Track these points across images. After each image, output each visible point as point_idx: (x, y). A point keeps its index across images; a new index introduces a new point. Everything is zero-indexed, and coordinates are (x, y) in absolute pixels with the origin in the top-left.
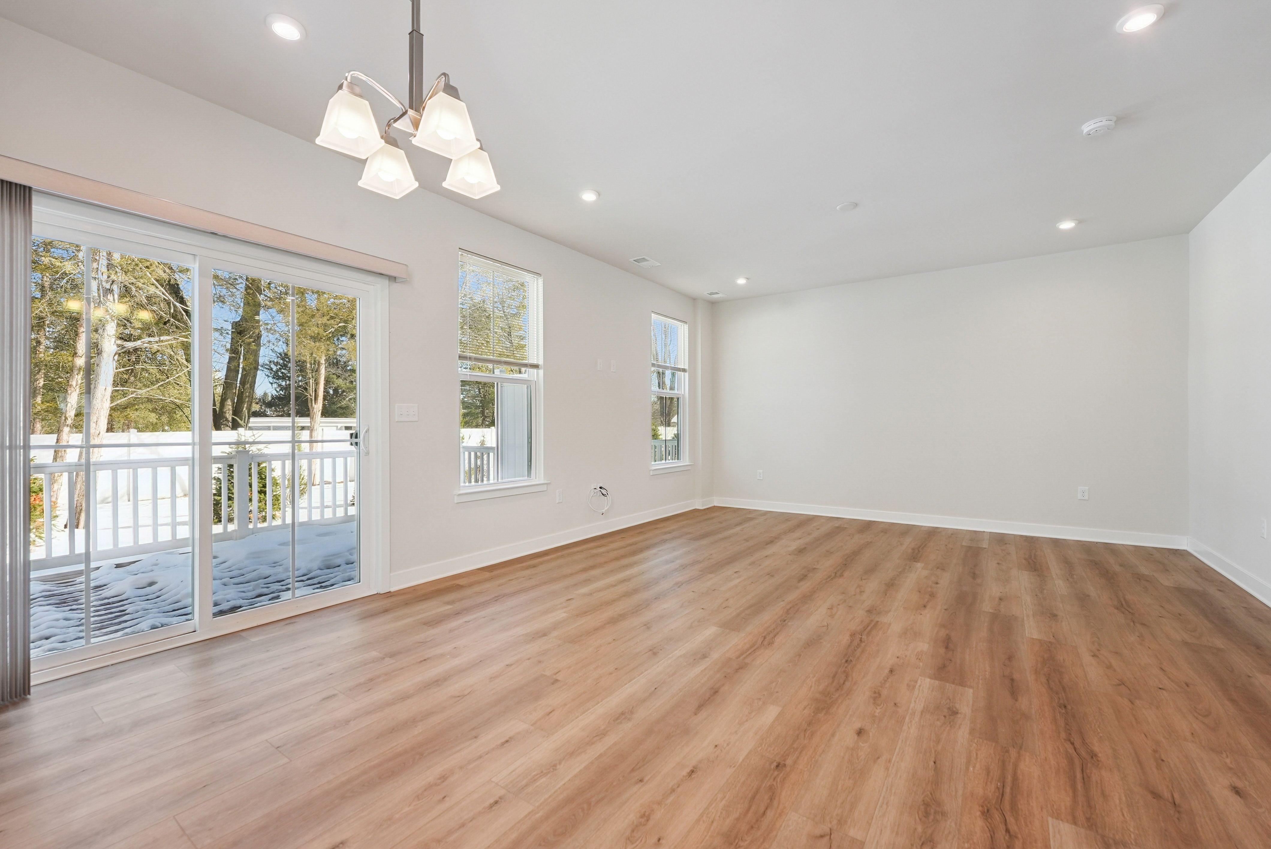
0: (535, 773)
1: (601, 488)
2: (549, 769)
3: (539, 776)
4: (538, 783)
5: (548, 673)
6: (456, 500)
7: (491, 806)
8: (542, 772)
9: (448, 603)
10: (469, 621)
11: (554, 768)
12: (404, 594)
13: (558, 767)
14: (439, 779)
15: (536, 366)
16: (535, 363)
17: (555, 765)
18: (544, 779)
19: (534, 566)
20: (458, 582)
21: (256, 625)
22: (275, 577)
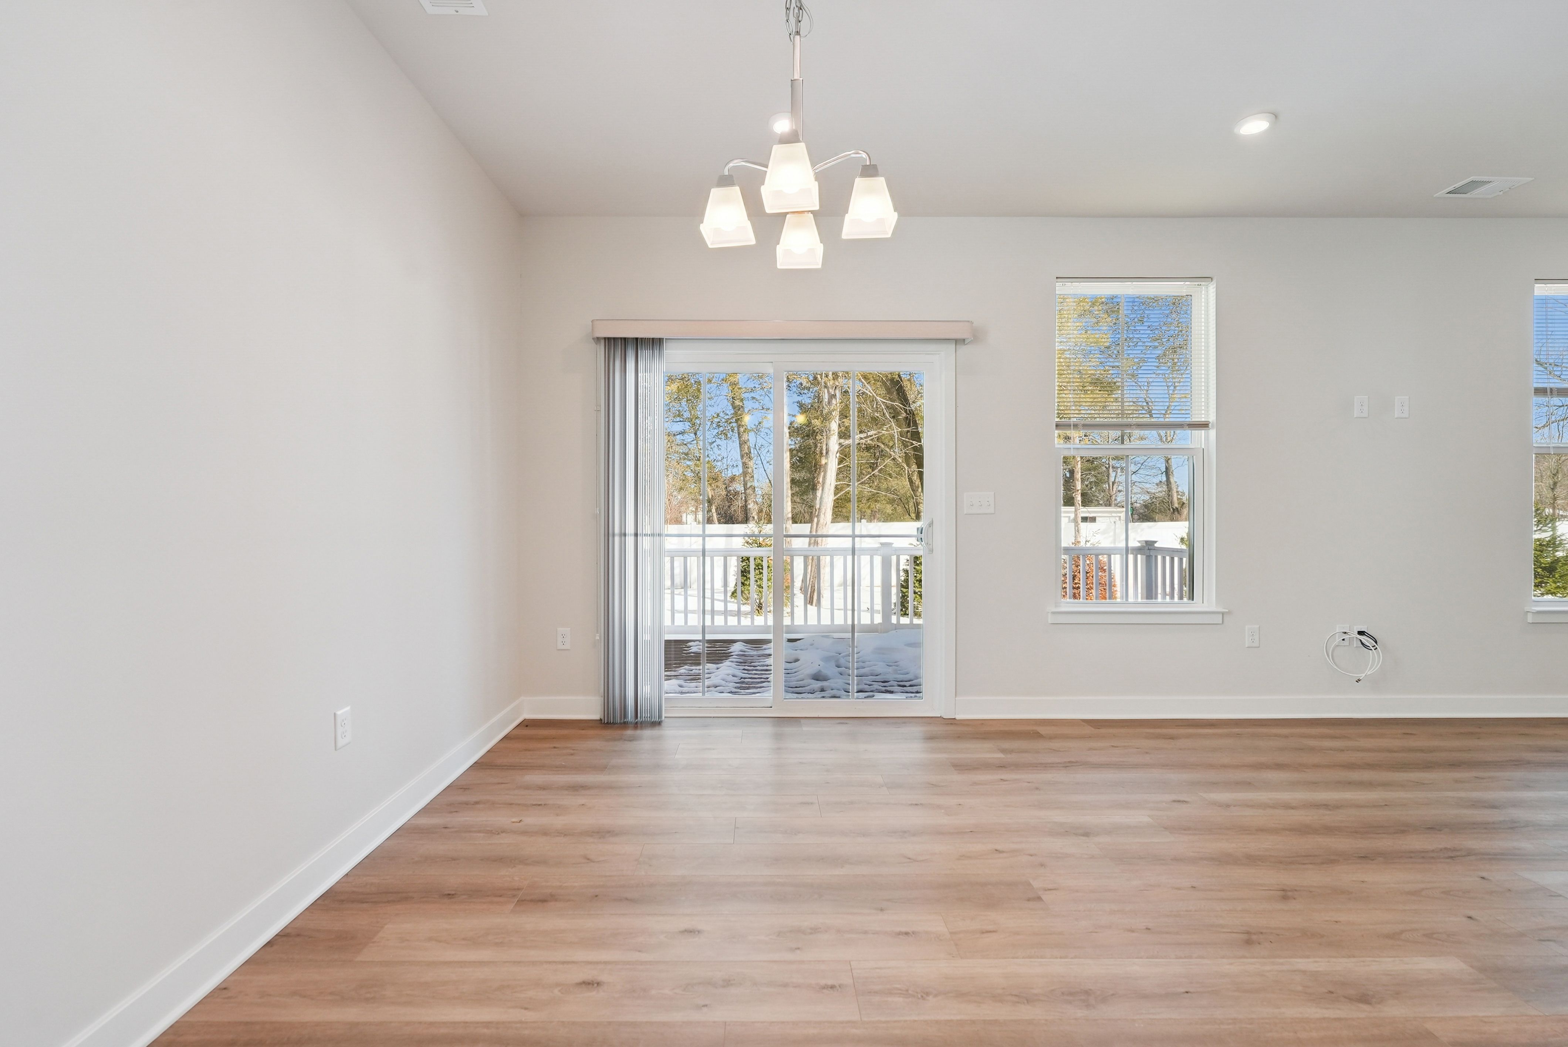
0: (898, 986)
1: (1361, 633)
2: (917, 993)
3: (900, 992)
4: (890, 999)
5: (1036, 884)
6: (1051, 619)
7: (825, 987)
8: (907, 990)
9: (1003, 751)
10: (1006, 781)
11: (924, 996)
12: (968, 725)
13: (930, 998)
14: (811, 929)
15: (1205, 425)
16: (1203, 420)
17: (928, 994)
18: (901, 999)
19: (1172, 738)
20: (1042, 730)
21: (817, 716)
22: (885, 677)
